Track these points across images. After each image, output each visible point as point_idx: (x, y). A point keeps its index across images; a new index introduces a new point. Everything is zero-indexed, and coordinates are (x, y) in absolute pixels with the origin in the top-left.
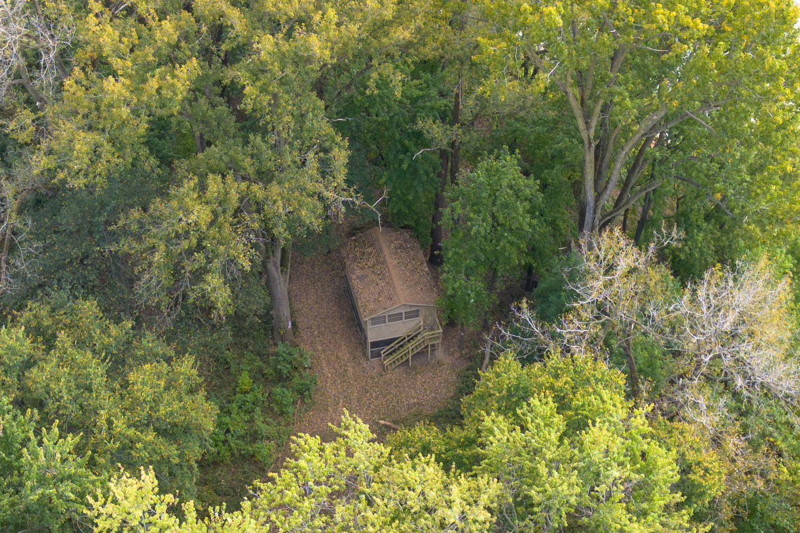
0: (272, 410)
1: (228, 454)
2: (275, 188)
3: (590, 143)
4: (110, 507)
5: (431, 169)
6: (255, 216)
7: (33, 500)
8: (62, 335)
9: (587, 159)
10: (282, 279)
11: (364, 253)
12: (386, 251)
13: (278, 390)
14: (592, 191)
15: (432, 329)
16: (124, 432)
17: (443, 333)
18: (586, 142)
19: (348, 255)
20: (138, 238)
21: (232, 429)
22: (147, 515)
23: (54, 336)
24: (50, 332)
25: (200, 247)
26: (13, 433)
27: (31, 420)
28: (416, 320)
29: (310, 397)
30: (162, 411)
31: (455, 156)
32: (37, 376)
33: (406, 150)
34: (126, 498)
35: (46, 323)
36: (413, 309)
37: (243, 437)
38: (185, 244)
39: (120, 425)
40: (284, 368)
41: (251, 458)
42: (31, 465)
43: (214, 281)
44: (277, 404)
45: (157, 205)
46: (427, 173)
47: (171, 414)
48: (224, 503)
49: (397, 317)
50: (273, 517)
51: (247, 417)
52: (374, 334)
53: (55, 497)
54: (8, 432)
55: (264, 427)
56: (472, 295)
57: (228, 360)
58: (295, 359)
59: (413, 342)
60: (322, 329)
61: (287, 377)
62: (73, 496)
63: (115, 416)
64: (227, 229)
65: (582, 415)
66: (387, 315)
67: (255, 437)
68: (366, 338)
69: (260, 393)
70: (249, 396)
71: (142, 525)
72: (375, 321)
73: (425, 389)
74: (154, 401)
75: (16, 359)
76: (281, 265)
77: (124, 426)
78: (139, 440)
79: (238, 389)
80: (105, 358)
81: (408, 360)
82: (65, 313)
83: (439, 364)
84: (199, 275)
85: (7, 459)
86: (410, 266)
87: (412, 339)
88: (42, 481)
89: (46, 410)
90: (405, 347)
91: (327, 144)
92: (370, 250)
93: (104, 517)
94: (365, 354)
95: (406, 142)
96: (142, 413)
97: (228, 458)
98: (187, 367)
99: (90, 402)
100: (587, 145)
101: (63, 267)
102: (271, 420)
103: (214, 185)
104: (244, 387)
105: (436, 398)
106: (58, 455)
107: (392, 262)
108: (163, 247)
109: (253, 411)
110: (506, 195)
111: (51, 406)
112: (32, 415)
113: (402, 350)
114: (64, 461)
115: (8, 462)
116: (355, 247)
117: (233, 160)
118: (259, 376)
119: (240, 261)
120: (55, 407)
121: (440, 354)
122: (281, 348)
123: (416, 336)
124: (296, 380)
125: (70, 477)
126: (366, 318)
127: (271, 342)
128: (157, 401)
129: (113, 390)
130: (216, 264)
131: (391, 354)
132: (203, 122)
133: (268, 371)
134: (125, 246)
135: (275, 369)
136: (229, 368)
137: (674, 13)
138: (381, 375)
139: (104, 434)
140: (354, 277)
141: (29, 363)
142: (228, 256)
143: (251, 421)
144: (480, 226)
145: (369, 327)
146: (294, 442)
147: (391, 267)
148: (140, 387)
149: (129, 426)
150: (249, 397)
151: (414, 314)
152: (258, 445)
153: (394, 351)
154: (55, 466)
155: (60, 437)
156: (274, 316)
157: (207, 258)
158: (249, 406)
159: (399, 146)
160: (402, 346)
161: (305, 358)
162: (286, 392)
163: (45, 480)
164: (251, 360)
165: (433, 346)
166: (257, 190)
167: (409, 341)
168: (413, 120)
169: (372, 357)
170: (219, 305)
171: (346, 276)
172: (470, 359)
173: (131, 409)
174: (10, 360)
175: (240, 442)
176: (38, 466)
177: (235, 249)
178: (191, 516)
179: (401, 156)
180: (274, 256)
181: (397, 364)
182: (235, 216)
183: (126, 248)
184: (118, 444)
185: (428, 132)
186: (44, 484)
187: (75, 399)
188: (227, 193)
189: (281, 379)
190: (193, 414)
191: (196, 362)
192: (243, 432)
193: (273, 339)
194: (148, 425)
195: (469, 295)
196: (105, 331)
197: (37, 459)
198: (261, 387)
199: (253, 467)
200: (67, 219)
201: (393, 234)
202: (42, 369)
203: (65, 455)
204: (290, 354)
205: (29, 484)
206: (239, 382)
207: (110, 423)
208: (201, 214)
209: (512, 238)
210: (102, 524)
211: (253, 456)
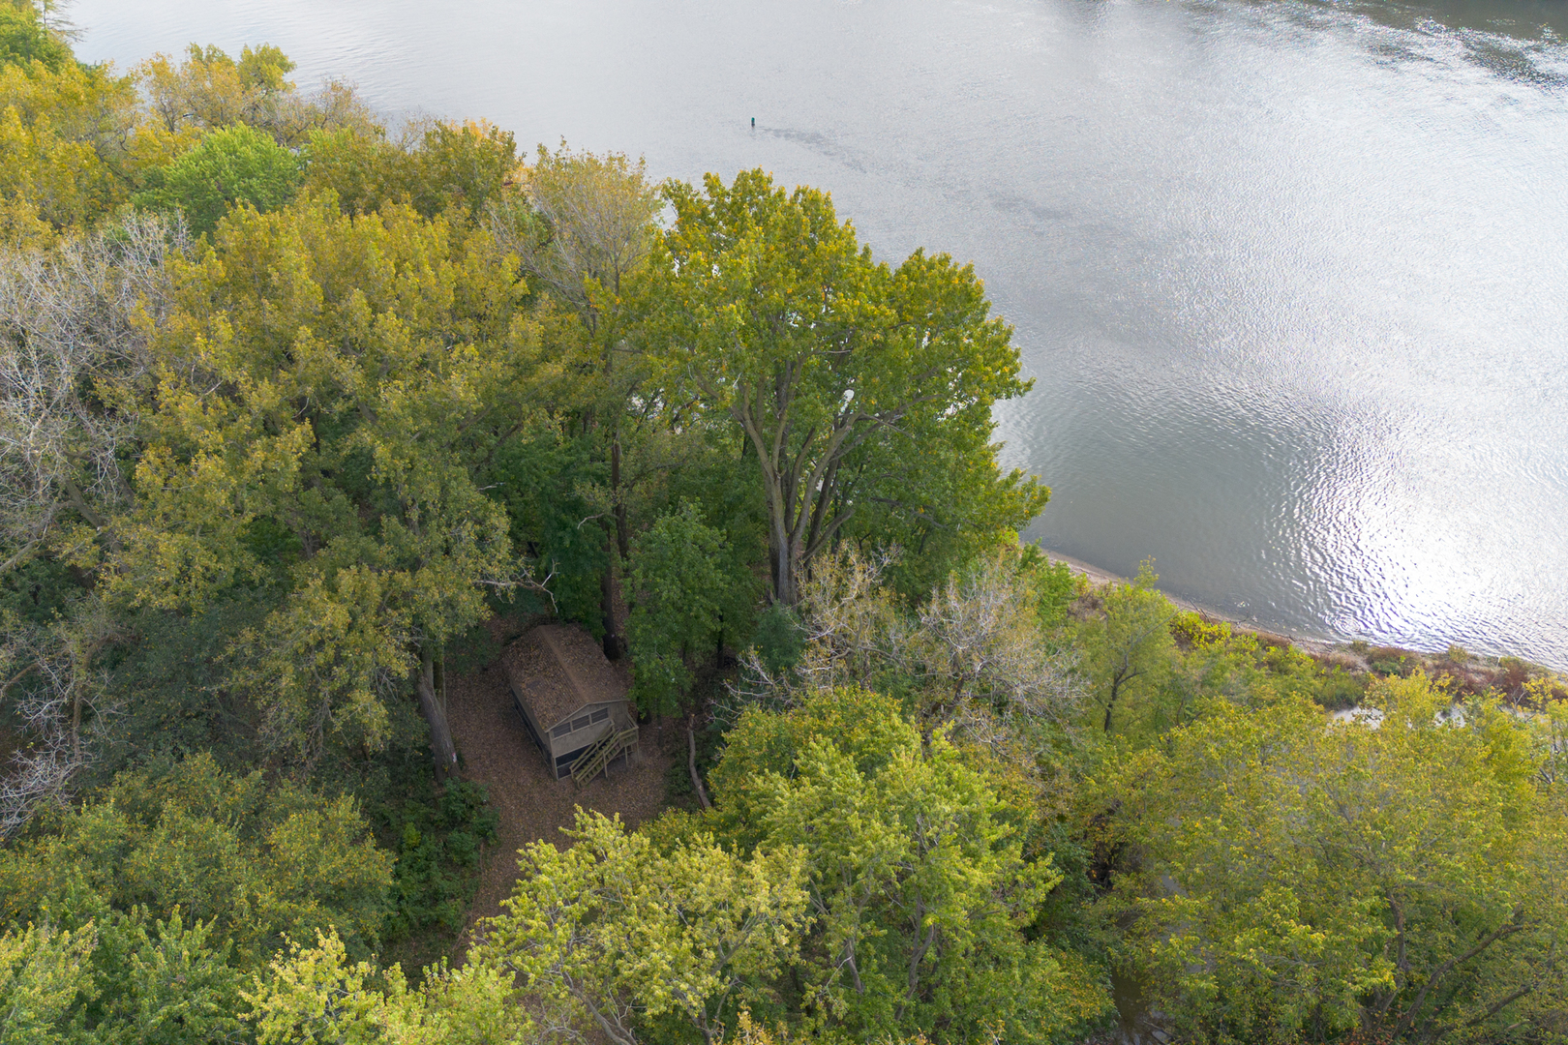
0: (450, 861)
1: (405, 925)
2: (425, 574)
3: (775, 476)
4: (277, 1001)
5: (596, 542)
6: (404, 610)
7: (155, 1024)
8: (169, 805)
9: (775, 495)
10: (438, 704)
11: (530, 657)
12: (556, 650)
13: (454, 835)
14: (784, 531)
15: (625, 729)
16: (274, 907)
17: (640, 730)
18: (771, 475)
19: (511, 664)
20: (254, 664)
21: (405, 894)
22: (335, 997)
23: (158, 811)
24: (151, 806)
25: (339, 660)
26: (115, 941)
27: (139, 921)
28: (606, 721)
29: (494, 836)
30: (322, 870)
31: (620, 524)
32: (142, 861)
33: (563, 526)
34: (300, 980)
35: (144, 795)
36: (601, 708)
37: (420, 902)
38: (320, 658)
39: (267, 899)
40: (458, 808)
41: (435, 924)
42: (147, 976)
43: (363, 698)
44: (457, 853)
45: (273, 620)
46: (592, 547)
47: (335, 872)
48: (444, 958)
49: (582, 722)
50: (518, 960)
51: (422, 877)
52: (558, 747)
53: (188, 1014)
54: (108, 942)
55: (445, 884)
56: (672, 673)
57: (386, 814)
58: (469, 796)
59: (605, 749)
60: (494, 757)
61: (463, 819)
62: (214, 1006)
63: (259, 888)
64: (371, 631)
65: (868, 752)
66: (570, 721)
67: (436, 897)
68: (549, 755)
69: (433, 843)
70: (419, 850)
71: (330, 1014)
72: (558, 731)
73: (630, 799)
74: (310, 861)
75: (107, 844)
76: (435, 687)
77: (274, 899)
78: (296, 914)
79: (404, 846)
80: (233, 820)
81: (603, 771)
82: (169, 781)
83: (640, 767)
84: (342, 696)
85: (110, 980)
86: (587, 662)
87: (604, 744)
88: (166, 996)
89: (159, 903)
90: (597, 756)
91: (480, 514)
92: (536, 653)
93: (271, 1016)
94: (550, 775)
95: (563, 516)
96: (295, 879)
97: (406, 932)
98: (345, 810)
99: (221, 878)
100: (772, 479)
101: (158, 727)
102: (452, 874)
103: (346, 579)
104: (410, 842)
105: (644, 807)
106: (186, 953)
107: (565, 660)
108: (290, 668)
109: (428, 867)
110: (691, 552)
111: (165, 895)
112: (140, 914)
113: (594, 760)
114: (195, 959)
115: (111, 983)
116: (519, 653)
117: (364, 551)
118: (427, 825)
119: (394, 667)
120: (172, 896)
121: (638, 756)
122: (450, 786)
123: (608, 740)
124: (475, 819)
125: (207, 982)
126: (546, 729)
127: (435, 784)
128: (313, 862)
129: (250, 857)
130: (363, 678)
131: (582, 767)
132: (318, 518)
133: (439, 816)
134: (239, 679)
135: (447, 813)
136: (388, 824)
137: (857, 302)
138: (575, 794)
139: (247, 916)
140: (524, 686)
141: (125, 850)
142: (377, 664)
143: (428, 880)
144: (669, 591)
145: (552, 740)
146: (520, 857)
147: (565, 666)
148: (288, 845)
149: (280, 900)
150: (421, 852)
151: (599, 716)
152: (442, 906)
153: (585, 764)
154: (183, 971)
155: (185, 927)
156: (435, 751)
157: (350, 671)
158: (422, 862)
159: (555, 524)
160: (593, 756)
161: (481, 792)
162: (466, 837)
163: (170, 993)
164: (414, 809)
165: (629, 747)
166: (405, 579)
167: (600, 748)
168: (570, 487)
169: (560, 776)
170: (375, 729)
171: (512, 692)
172: (674, 755)
173: (280, 874)
174: (99, 846)
175: (418, 908)
176: (158, 975)
177: (387, 654)
178: (400, 984)
179: (560, 534)
180: (425, 676)
181: (592, 777)
182: (378, 614)
183: (242, 681)
184: (268, 926)
185: (589, 497)
186: (170, 1000)
187: (199, 880)
188: (364, 588)
189: (455, 822)
190: (363, 868)
191: (356, 802)
192: (419, 896)
193: (436, 779)
194: (304, 895)
195: (668, 675)
196: (226, 788)
197: (154, 965)
198: (433, 837)
199: (440, 936)
200: (156, 665)
201: (561, 631)
202: (148, 850)
203: (196, 952)
204: (462, 791)
205: (146, 1002)
206: (405, 836)
207: (252, 900)
208: (335, 615)
209: (704, 601)
210: (268, 1026)
211: (438, 922)
